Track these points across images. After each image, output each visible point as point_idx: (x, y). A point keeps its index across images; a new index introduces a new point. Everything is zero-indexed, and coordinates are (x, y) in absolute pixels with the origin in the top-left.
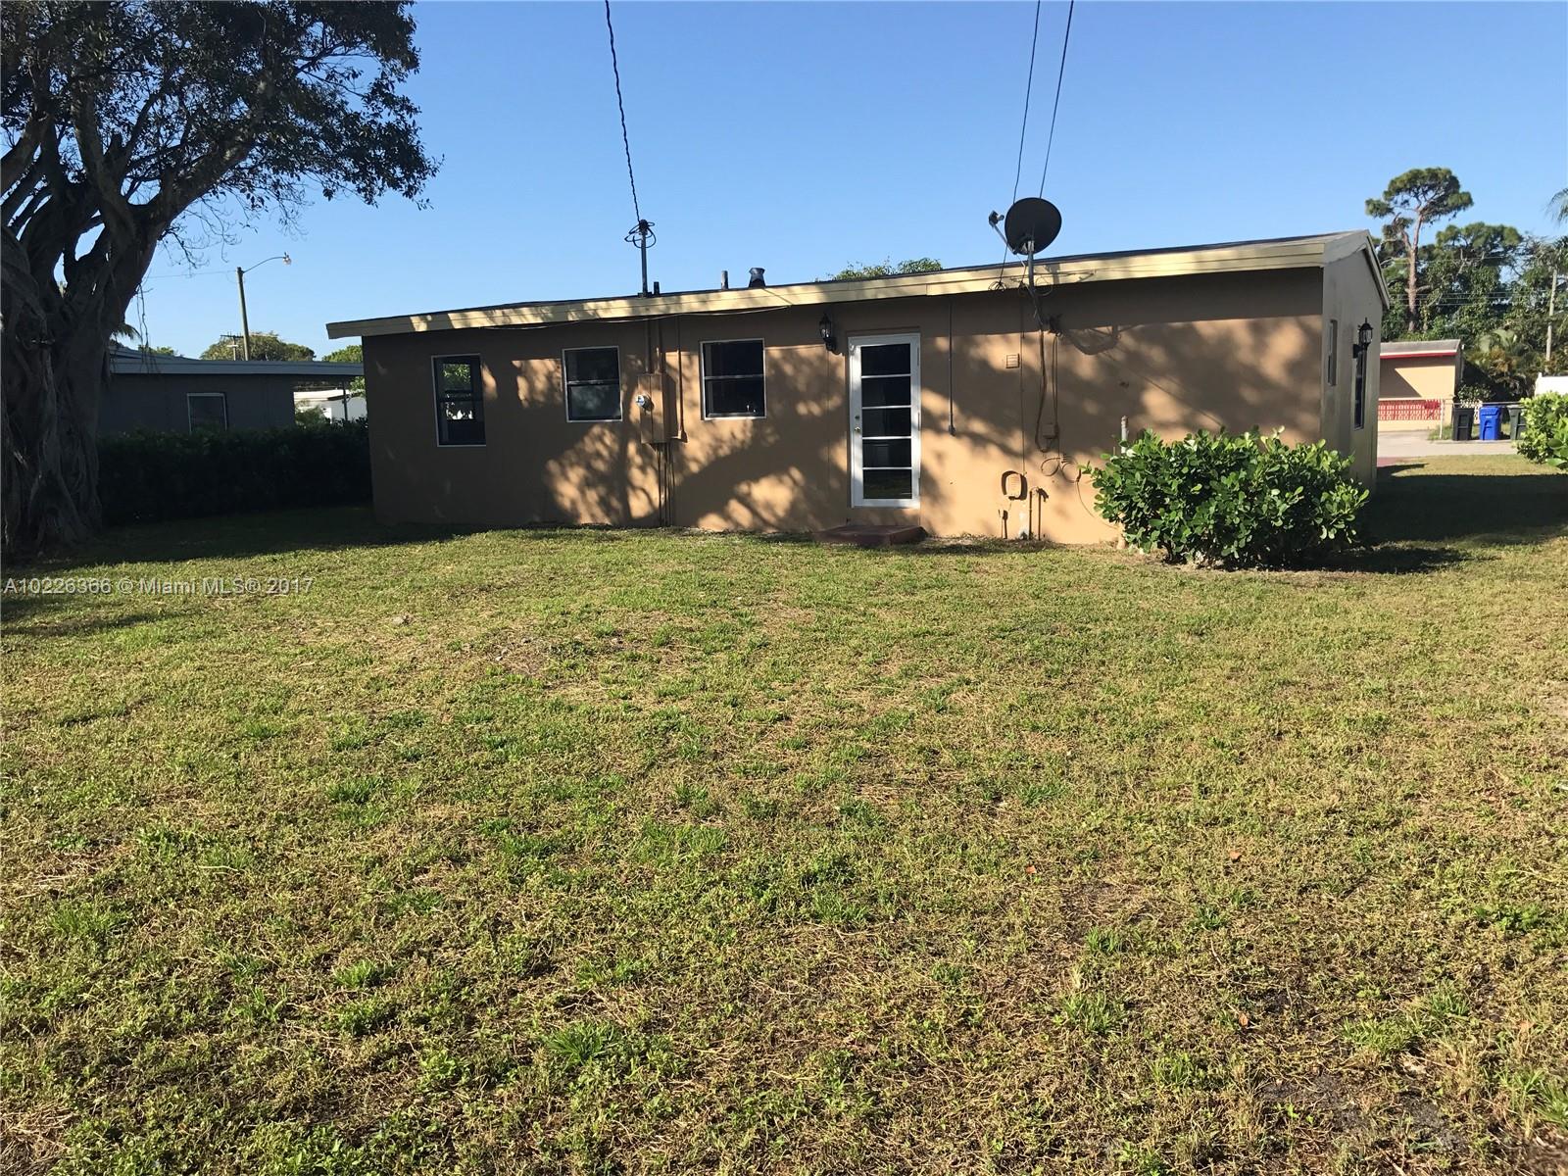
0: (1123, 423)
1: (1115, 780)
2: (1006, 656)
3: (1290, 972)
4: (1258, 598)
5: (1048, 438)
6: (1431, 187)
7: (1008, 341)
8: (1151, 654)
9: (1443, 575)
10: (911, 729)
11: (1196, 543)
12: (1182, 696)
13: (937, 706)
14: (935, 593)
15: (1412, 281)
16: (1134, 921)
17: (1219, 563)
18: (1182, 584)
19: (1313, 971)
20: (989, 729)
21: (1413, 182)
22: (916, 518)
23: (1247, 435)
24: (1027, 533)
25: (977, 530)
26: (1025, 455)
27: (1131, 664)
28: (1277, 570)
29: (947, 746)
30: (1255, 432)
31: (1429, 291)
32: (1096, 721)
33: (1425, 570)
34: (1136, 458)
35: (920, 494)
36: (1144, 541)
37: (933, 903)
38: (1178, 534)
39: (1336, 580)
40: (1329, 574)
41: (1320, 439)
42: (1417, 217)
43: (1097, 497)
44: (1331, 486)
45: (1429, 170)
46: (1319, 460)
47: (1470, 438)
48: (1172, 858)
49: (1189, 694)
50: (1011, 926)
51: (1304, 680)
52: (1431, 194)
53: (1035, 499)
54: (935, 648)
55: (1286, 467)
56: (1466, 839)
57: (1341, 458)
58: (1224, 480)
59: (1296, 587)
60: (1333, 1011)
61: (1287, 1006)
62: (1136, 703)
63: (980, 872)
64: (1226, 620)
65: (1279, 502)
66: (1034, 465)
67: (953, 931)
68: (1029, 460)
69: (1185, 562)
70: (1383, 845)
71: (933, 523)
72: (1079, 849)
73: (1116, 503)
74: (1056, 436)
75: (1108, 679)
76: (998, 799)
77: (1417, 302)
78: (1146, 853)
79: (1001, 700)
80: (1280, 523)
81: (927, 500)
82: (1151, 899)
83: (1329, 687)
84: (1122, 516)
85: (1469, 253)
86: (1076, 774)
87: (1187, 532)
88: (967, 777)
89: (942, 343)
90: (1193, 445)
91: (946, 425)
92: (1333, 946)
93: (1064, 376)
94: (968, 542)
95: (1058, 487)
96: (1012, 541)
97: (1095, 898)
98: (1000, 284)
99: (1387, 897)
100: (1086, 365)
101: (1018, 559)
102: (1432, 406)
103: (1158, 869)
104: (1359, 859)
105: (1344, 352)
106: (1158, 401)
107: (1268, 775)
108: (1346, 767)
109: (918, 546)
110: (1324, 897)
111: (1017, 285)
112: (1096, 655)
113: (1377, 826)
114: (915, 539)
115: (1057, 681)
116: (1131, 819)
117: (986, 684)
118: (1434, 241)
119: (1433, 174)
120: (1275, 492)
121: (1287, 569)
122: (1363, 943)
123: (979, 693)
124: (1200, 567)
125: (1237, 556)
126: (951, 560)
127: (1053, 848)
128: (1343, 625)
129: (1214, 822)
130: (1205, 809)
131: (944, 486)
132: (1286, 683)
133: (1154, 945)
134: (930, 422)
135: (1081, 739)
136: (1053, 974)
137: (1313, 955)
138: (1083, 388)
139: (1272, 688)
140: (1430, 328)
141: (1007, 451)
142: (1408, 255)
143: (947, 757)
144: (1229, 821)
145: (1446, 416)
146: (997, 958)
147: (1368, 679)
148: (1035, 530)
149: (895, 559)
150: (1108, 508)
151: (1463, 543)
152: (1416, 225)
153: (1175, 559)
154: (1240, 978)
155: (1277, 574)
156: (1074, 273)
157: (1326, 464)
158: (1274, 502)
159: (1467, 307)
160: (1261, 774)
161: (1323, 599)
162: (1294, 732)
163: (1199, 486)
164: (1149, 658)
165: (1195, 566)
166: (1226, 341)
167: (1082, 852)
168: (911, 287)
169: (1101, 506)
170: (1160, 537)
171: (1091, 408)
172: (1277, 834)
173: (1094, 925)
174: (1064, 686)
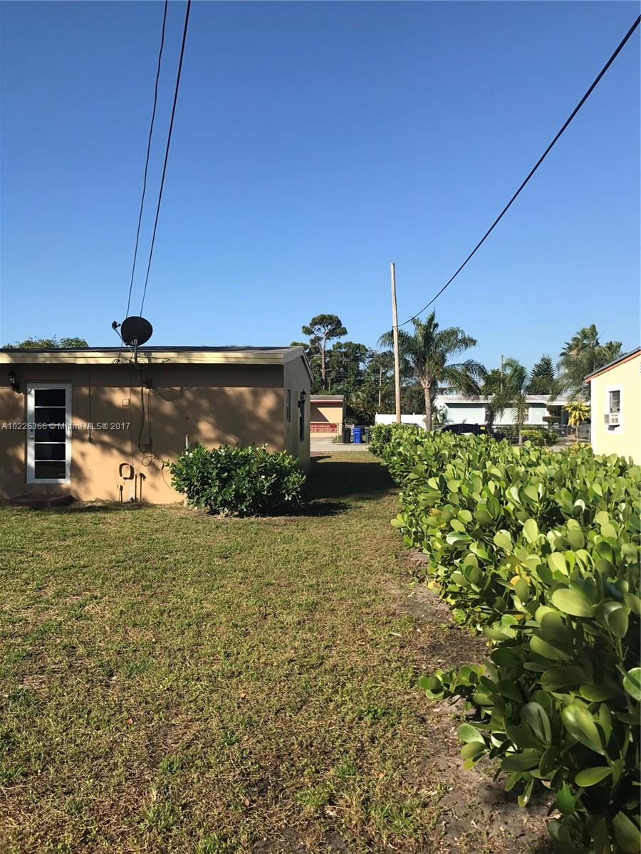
0: (187, 438)
1: (179, 654)
2: (121, 579)
3: (271, 765)
4: (255, 534)
5: (146, 445)
6: (330, 324)
7: (124, 392)
8: (200, 571)
9: (340, 517)
10: (59, 632)
11: (225, 503)
12: (216, 597)
13: (76, 616)
14: (78, 539)
15: (323, 366)
16: (188, 747)
17: (236, 513)
18: (217, 527)
19: (282, 762)
20: (108, 628)
21: (322, 320)
22: (68, 490)
23: (250, 447)
24: (134, 498)
25: (104, 497)
26: (133, 455)
27: (189, 579)
28: (264, 517)
29: (82, 642)
30: (254, 445)
31: (330, 371)
32: (170, 616)
33: (332, 514)
34: (194, 458)
35: (71, 476)
36: (198, 503)
37: (67, 757)
38: (216, 499)
39: (292, 521)
40: (289, 518)
41: (283, 450)
42: (325, 337)
43: (173, 479)
44: (288, 473)
45: (329, 316)
46: (284, 461)
47: (350, 442)
48: (209, 701)
49: (220, 595)
50: (116, 764)
51: (277, 582)
52: (330, 327)
53: (139, 479)
54: (76, 576)
55: (268, 464)
56: (352, 669)
57: (294, 459)
58: (238, 471)
59: (273, 526)
60: (292, 786)
61: (269, 788)
62: (191, 603)
63: (98, 729)
64: (239, 548)
65: (265, 482)
66: (138, 460)
67: (79, 775)
68: (135, 458)
69: (219, 514)
70: (315, 678)
71: (79, 493)
72: (158, 703)
73: (183, 482)
74: (151, 444)
75: (177, 589)
76: (112, 675)
77: (325, 376)
78: (195, 701)
79: (116, 608)
80: (266, 493)
81: (75, 480)
82: (198, 731)
83: (290, 585)
84: (186, 489)
85: (346, 355)
86: (158, 653)
87: (220, 498)
88: (92, 663)
89: (85, 391)
90: (223, 452)
91: (87, 436)
92: (293, 744)
93: (155, 412)
94: (100, 504)
95: (151, 473)
96: (125, 503)
97: (166, 735)
98: (118, 361)
99: (318, 710)
100: (167, 407)
101: (128, 515)
102: (334, 426)
103: (202, 710)
104: (304, 689)
105: (294, 405)
106: (205, 428)
107: (259, 642)
108: (298, 633)
109: (69, 508)
110: (288, 715)
111: (128, 362)
112: (170, 575)
113: (312, 667)
114: (68, 503)
115: (148, 593)
116: (188, 680)
117: (106, 598)
118: (332, 349)
119: (331, 317)
120: (263, 477)
121: (269, 516)
122: (306, 741)
123: (103, 605)
124: (227, 516)
125: (245, 510)
126: (89, 516)
127: (143, 705)
128: (295, 548)
129: (232, 675)
130: (227, 668)
131: (86, 472)
132: (269, 584)
133: (198, 762)
134: (78, 435)
135: (161, 629)
136: (140, 794)
137: (282, 753)
138: (165, 419)
139: (262, 588)
140: (332, 389)
141: (123, 452)
142: (321, 354)
143: (81, 650)
144: (240, 673)
145: (340, 431)
146: (106, 788)
147: (308, 579)
148: (138, 497)
149: (54, 517)
150: (179, 485)
151: (348, 499)
152: (324, 340)
153: (214, 512)
154: (245, 774)
155: (265, 519)
156: (160, 358)
157: (287, 461)
158: (262, 482)
159: (346, 380)
160: (256, 641)
161: (287, 533)
162: (273, 614)
163: (226, 474)
164: (199, 574)
165: (224, 516)
166: (240, 398)
167: (160, 705)
168: (66, 358)
169: (175, 484)
170: (206, 500)
171: (170, 430)
172: (264, 679)
173: (165, 754)
174: (153, 595)
